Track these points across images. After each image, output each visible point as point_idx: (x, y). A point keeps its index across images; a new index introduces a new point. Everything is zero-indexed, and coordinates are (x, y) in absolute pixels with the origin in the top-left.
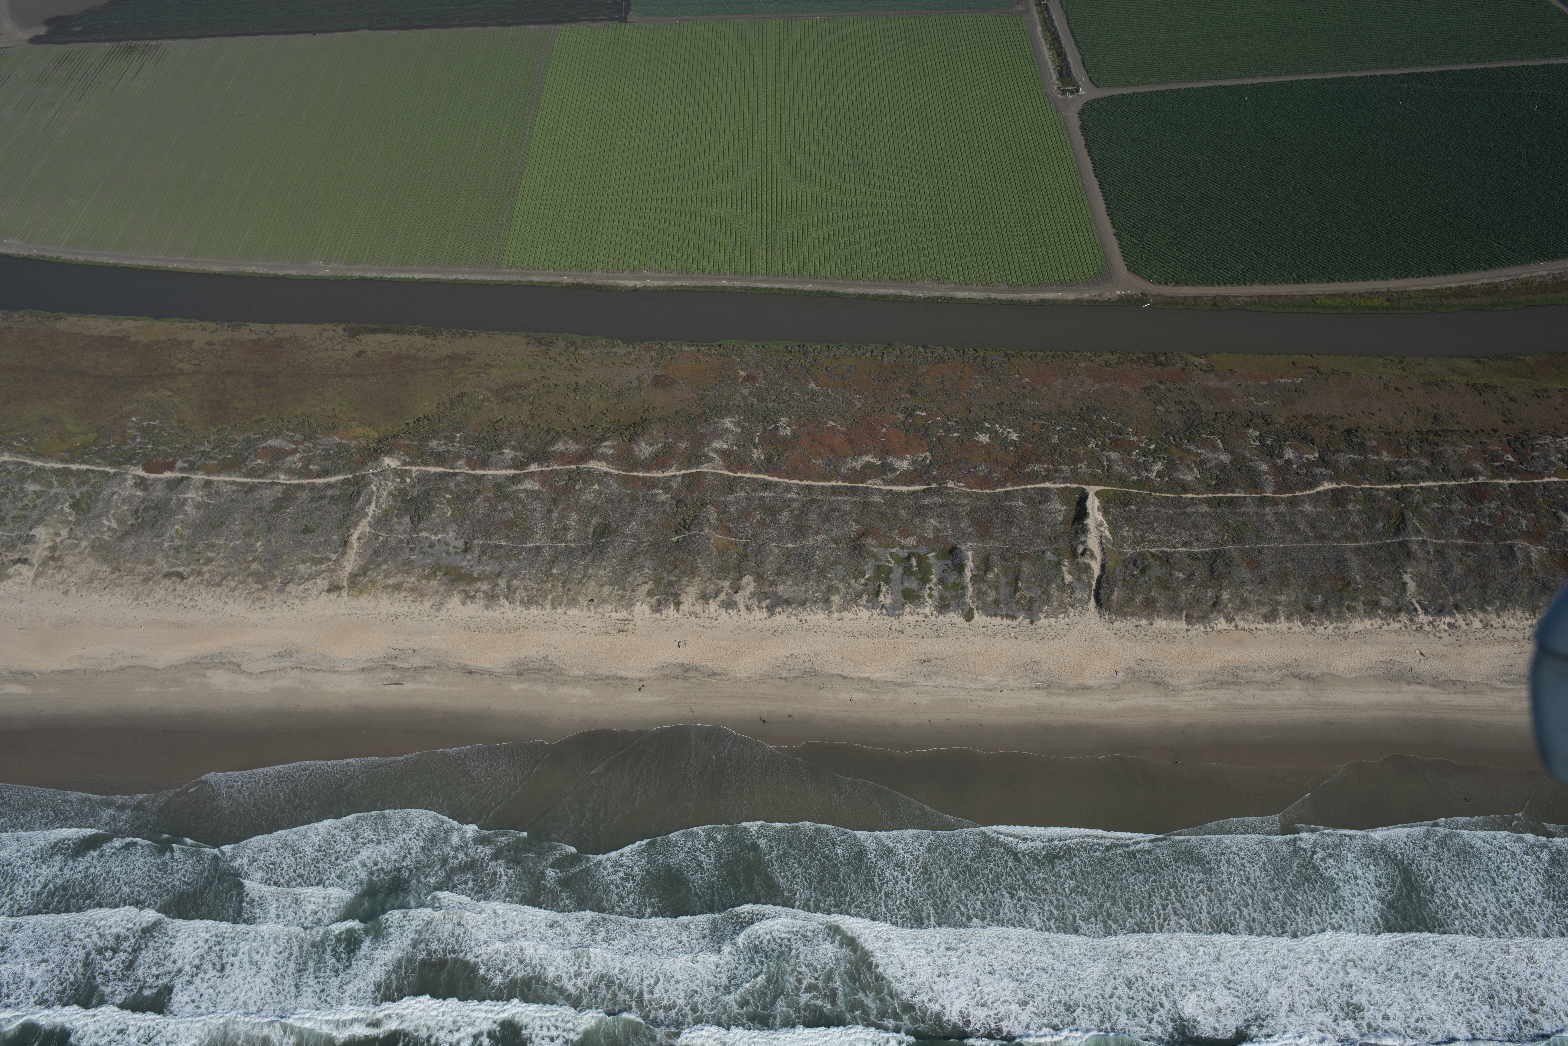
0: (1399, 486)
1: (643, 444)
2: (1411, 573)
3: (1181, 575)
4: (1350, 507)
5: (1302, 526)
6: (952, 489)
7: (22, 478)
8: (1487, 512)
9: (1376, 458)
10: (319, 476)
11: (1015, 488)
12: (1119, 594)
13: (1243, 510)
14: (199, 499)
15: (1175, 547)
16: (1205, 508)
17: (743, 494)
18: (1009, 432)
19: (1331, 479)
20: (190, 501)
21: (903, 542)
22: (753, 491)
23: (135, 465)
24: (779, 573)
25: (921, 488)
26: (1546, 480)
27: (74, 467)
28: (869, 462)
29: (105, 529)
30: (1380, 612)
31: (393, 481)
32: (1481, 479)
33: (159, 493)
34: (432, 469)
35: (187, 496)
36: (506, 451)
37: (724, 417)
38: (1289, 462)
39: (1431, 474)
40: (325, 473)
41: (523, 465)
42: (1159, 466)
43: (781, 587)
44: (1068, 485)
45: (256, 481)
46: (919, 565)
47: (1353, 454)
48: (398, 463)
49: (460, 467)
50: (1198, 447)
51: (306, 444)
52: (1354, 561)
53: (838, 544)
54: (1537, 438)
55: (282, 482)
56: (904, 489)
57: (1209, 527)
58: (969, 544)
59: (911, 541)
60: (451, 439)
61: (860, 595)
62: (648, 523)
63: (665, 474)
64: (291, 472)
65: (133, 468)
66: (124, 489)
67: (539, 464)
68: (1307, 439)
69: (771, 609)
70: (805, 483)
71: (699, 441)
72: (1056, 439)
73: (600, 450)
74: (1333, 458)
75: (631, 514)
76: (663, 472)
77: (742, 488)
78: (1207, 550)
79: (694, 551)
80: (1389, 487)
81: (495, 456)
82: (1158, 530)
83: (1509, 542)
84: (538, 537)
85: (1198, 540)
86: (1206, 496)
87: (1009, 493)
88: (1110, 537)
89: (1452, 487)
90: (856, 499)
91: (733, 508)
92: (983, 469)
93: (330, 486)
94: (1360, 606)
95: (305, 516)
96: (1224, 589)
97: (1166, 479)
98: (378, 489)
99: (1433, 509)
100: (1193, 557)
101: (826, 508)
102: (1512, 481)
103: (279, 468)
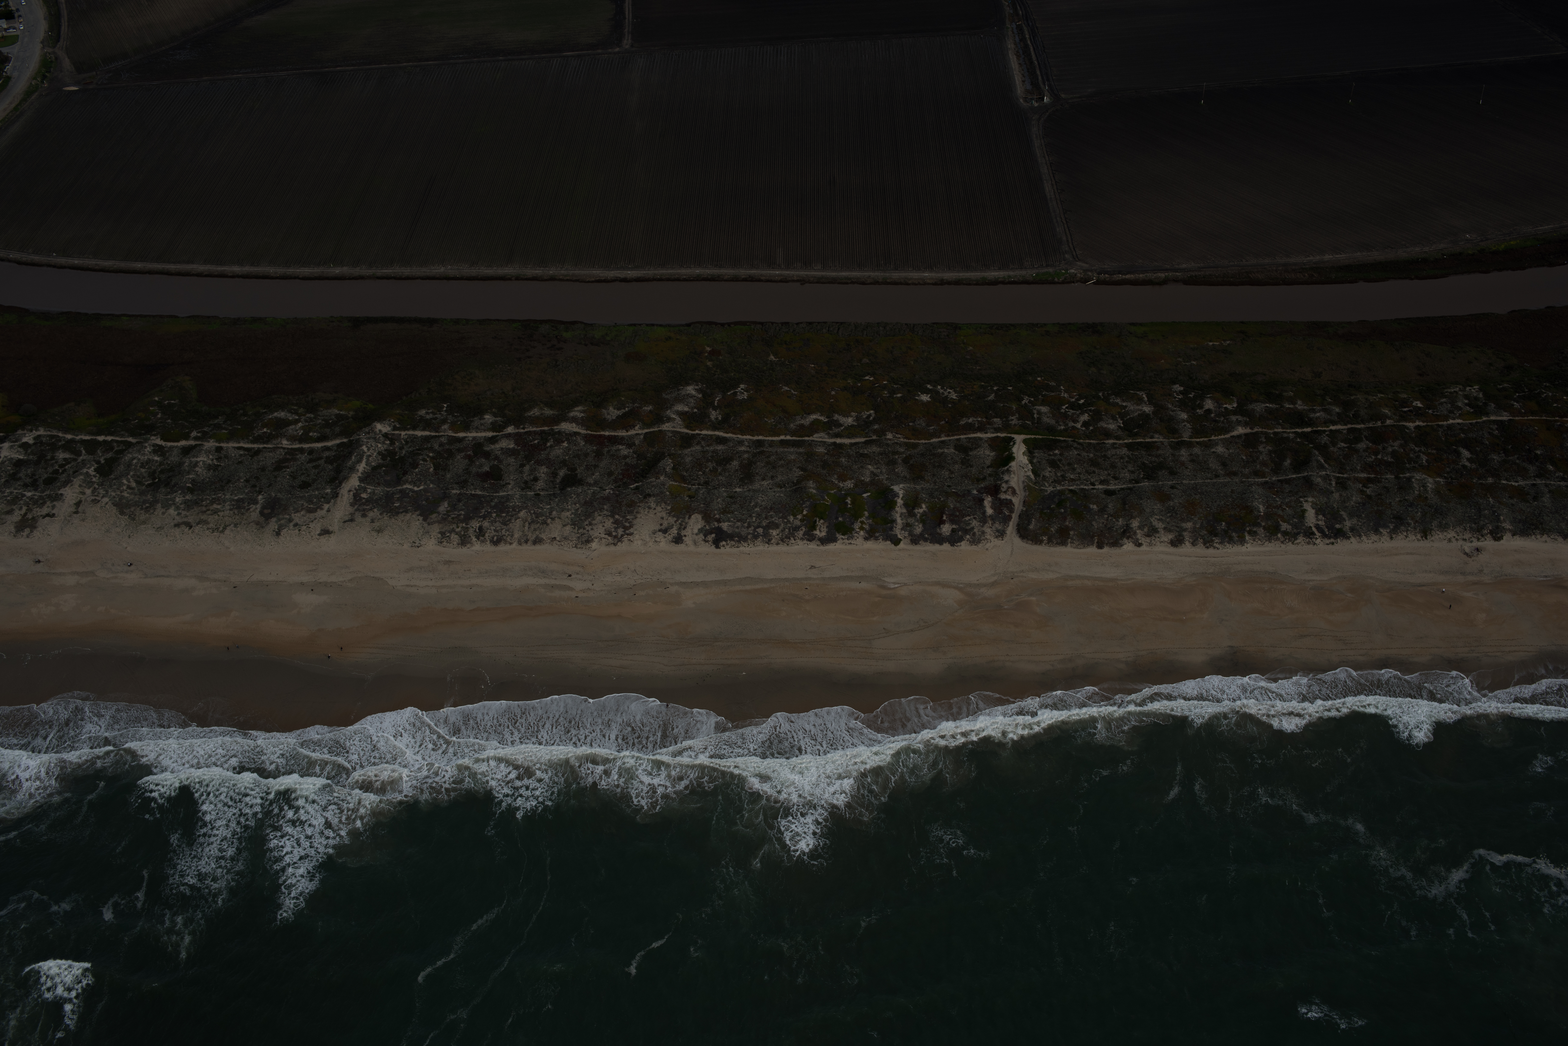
0: (1309, 429)
1: (611, 409)
2: (1312, 502)
3: (1095, 507)
4: (1261, 448)
5: (1214, 464)
6: (890, 440)
7: (54, 447)
8: (1390, 449)
9: (1291, 406)
10: (318, 441)
11: (949, 438)
12: (1036, 525)
13: (1160, 452)
14: (210, 462)
15: (1093, 484)
16: (1125, 451)
17: (698, 448)
18: (949, 393)
19: (1246, 424)
20: (201, 463)
21: (842, 485)
22: (708, 446)
23: (155, 435)
24: (724, 511)
25: (863, 440)
26: (1451, 421)
27: (101, 438)
28: (816, 420)
29: (125, 487)
30: (1279, 535)
31: (384, 443)
32: (1388, 422)
33: (174, 458)
34: (419, 433)
35: (199, 459)
36: (487, 417)
37: (688, 384)
38: (1209, 411)
39: (1341, 419)
40: (323, 438)
41: (501, 428)
42: (1085, 417)
43: (726, 524)
44: (999, 434)
45: (261, 446)
46: (853, 503)
47: (1270, 403)
48: (389, 428)
49: (445, 431)
50: (1123, 401)
51: (308, 415)
52: (1258, 493)
53: (781, 488)
54: (1448, 387)
55: (284, 446)
56: (847, 441)
57: (1126, 467)
58: (901, 486)
59: (849, 484)
60: (439, 409)
61: (797, 529)
62: (610, 474)
63: (629, 433)
64: (292, 439)
65: (153, 438)
66: (144, 454)
67: (515, 427)
68: (1228, 393)
69: (716, 543)
70: (756, 438)
71: (663, 405)
72: (992, 397)
73: (572, 414)
74: (1251, 407)
75: (596, 466)
76: (627, 431)
77: (698, 443)
78: (1123, 487)
79: (649, 495)
80: (1299, 430)
81: (476, 422)
82: (1078, 470)
83: (1408, 475)
84: (510, 486)
85: (1115, 478)
86: (1126, 441)
87: (943, 442)
88: (1032, 477)
89: (1360, 429)
90: (801, 450)
91: (688, 459)
92: (921, 423)
93: (327, 449)
94: (1261, 531)
95: (303, 474)
96: (1134, 518)
97: (1091, 428)
98: (368, 450)
99: (1339, 448)
100: (1109, 493)
101: (773, 458)
102: (1418, 423)
103: (283, 436)
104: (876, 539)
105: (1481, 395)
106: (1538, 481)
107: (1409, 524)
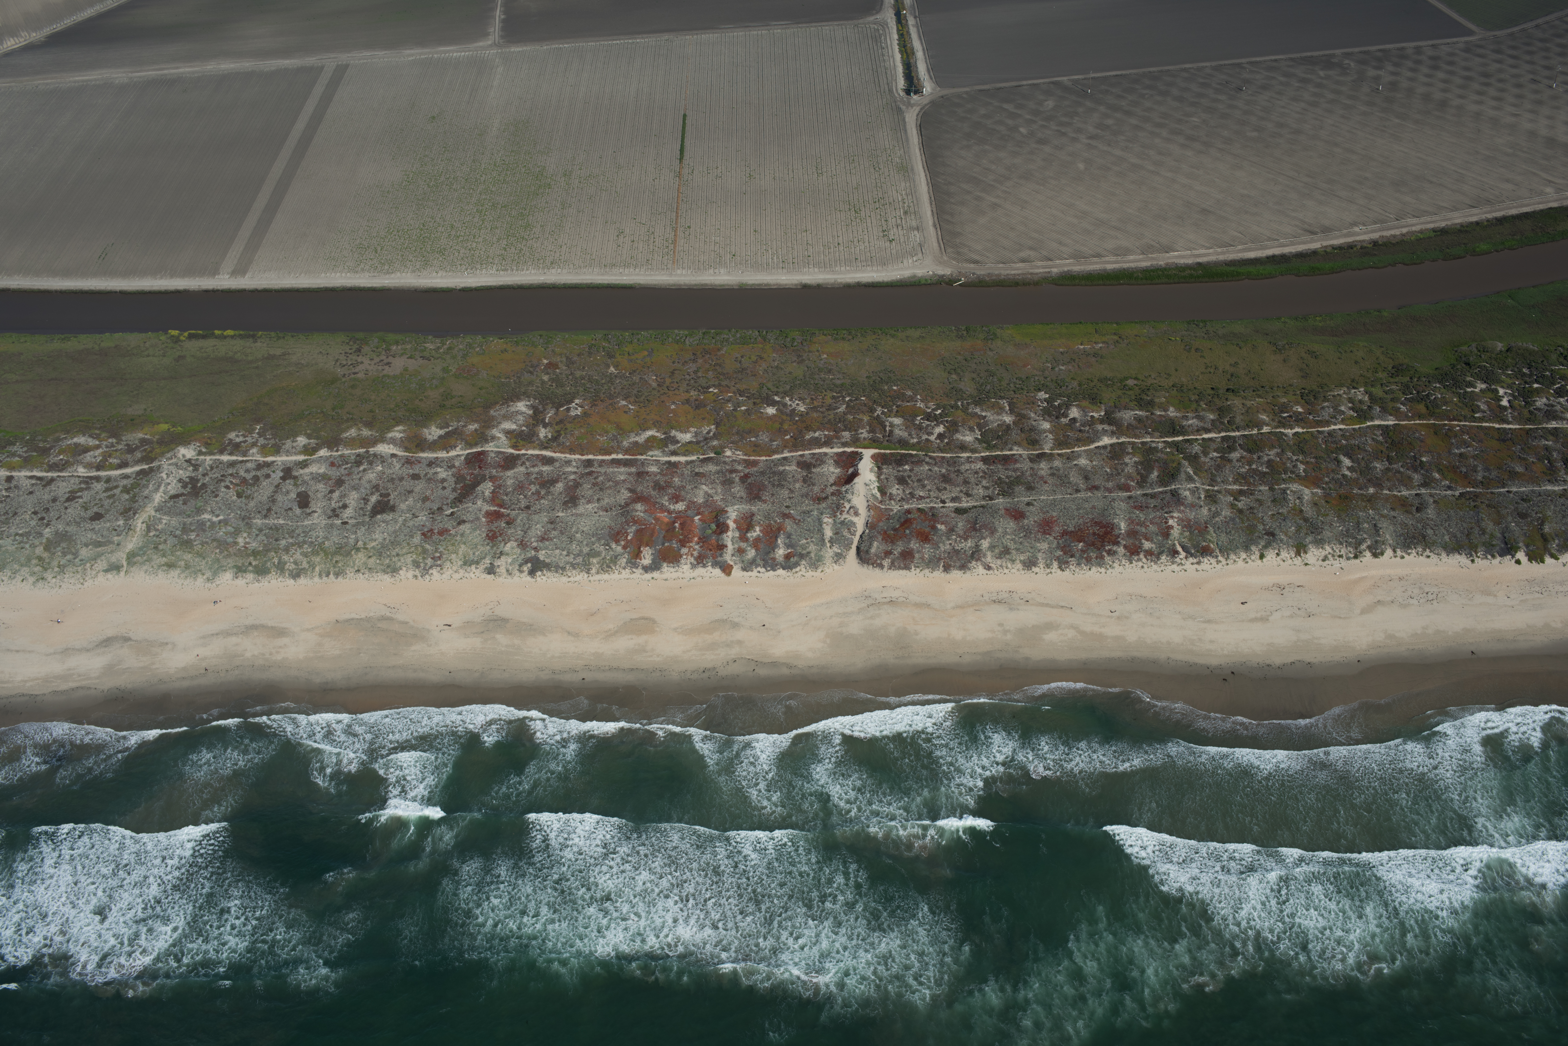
0: (1180, 438)
1: (433, 428)
2: (1177, 518)
3: (943, 527)
4: (1127, 460)
5: (1075, 478)
6: (729, 457)
8: (1265, 459)
9: (1163, 413)
10: (117, 468)
11: (792, 454)
12: (879, 548)
13: (1018, 465)
15: (943, 502)
16: (980, 465)
17: (522, 469)
18: (798, 405)
19: (1112, 434)
21: (672, 508)
22: (533, 466)
24: (542, 539)
25: (699, 457)
26: (1333, 427)
28: (653, 437)
30: (1141, 555)
31: (185, 469)
32: (1266, 429)
34: (225, 458)
36: (299, 439)
37: (519, 399)
38: (1074, 420)
39: (1215, 426)
40: (124, 465)
41: (313, 451)
42: (940, 429)
43: (544, 552)
44: (846, 449)
45: (55, 474)
46: (682, 528)
47: (1140, 410)
48: (193, 453)
49: (253, 455)
50: (982, 410)
51: (110, 440)
52: (1121, 509)
53: (607, 511)
54: (1331, 391)
55: (80, 474)
56: (682, 459)
57: (980, 482)
58: (736, 507)
59: (680, 506)
60: (250, 431)
61: (619, 557)
62: (425, 499)
63: (449, 454)
64: (89, 466)
67: (328, 449)
68: (1095, 400)
69: (532, 573)
70: (585, 457)
71: (488, 423)
72: (843, 408)
73: (390, 435)
74: (1118, 415)
75: (410, 492)
76: (448, 452)
77: (523, 463)
78: (975, 504)
79: (464, 522)
80: (1170, 440)
81: (288, 444)
82: (929, 487)
83: (1283, 486)
84: (316, 514)
85: (968, 495)
86: (983, 454)
87: (785, 459)
88: (878, 495)
89: (1234, 437)
90: (633, 470)
91: (510, 482)
92: (764, 438)
93: (126, 477)
94: (1121, 550)
95: (96, 504)
96: (985, 538)
97: (946, 441)
98: (168, 477)
99: (1212, 459)
100: (960, 511)
101: (601, 478)
102: (1297, 430)
103: (79, 462)
104: (704, 566)
105: (1366, 398)
106: (1423, 491)
107: (1281, 541)
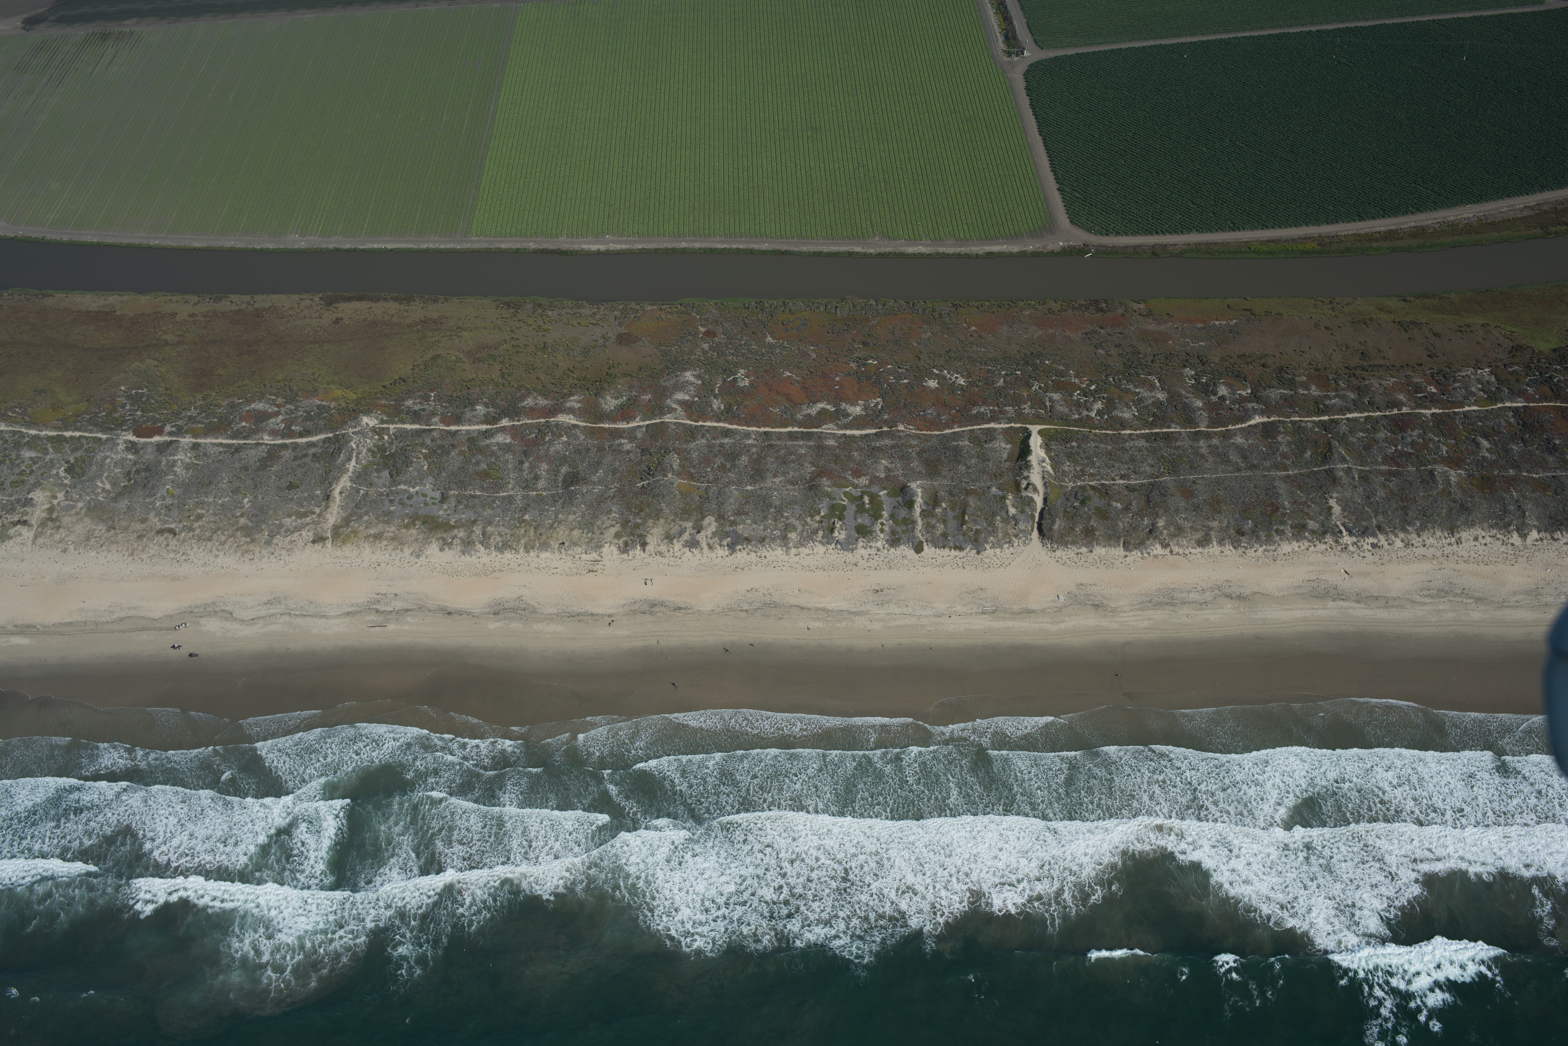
0: (1326, 418)
1: (608, 398)
2: (1336, 498)
3: (1119, 505)
4: (1279, 438)
5: (1234, 457)
6: (902, 431)
7: (18, 445)
8: (1409, 440)
9: (1306, 392)
10: (301, 435)
11: (962, 429)
12: (1060, 525)
13: (1178, 443)
14: (188, 460)
15: (1113, 479)
16: (1142, 443)
17: (704, 441)
18: (956, 378)
19: (1262, 413)
20: (179, 462)
21: (856, 482)
22: (714, 439)
23: (125, 430)
24: (739, 513)
25: (873, 431)
26: (1467, 408)
27: (68, 434)
28: (823, 409)
29: (100, 491)
30: (1307, 534)
31: (372, 438)
32: (1405, 410)
33: (149, 456)
34: (408, 426)
35: (176, 458)
36: (478, 407)
37: (685, 370)
38: (1223, 398)
39: (1357, 406)
40: (307, 433)
41: (495, 420)
42: (1099, 405)
43: (741, 526)
44: (1013, 425)
45: (242, 442)
46: (871, 502)
47: (1284, 389)
48: (376, 422)
49: (435, 424)
50: (1136, 387)
51: (288, 406)
52: (1282, 488)
53: (794, 485)
54: (1460, 371)
55: (266, 442)
56: (857, 433)
57: (1146, 460)
58: (918, 482)
59: (864, 481)
60: (426, 398)
61: (815, 532)
62: (614, 471)
63: (630, 425)
64: (274, 433)
65: (124, 433)
66: (117, 453)
67: (510, 419)
68: (1240, 377)
69: (732, 547)
70: (763, 429)
71: (662, 394)
72: (1001, 382)
73: (568, 404)
74: (1265, 393)
75: (599, 463)
76: (628, 423)
77: (703, 436)
78: (1144, 482)
79: (658, 495)
80: (1317, 419)
81: (468, 413)
82: (1098, 464)
83: (1429, 467)
84: (510, 486)
85: (1136, 472)
86: (1142, 431)
87: (956, 433)
88: (1052, 472)
89: (1377, 417)
90: (811, 443)
91: (695, 455)
92: (932, 412)
93: (312, 444)
94: (1288, 529)
95: (289, 473)
96: (1160, 517)
97: (1106, 417)
98: (357, 446)
99: (1359, 439)
100: (1130, 489)
101: (783, 452)
102: (1434, 411)
103: (263, 430)
104: (898, 544)
105: (1493, 379)
106: (1559, 473)
107: (1435, 521)
